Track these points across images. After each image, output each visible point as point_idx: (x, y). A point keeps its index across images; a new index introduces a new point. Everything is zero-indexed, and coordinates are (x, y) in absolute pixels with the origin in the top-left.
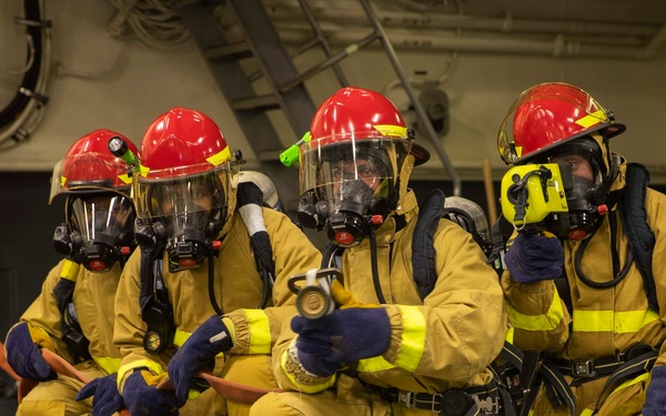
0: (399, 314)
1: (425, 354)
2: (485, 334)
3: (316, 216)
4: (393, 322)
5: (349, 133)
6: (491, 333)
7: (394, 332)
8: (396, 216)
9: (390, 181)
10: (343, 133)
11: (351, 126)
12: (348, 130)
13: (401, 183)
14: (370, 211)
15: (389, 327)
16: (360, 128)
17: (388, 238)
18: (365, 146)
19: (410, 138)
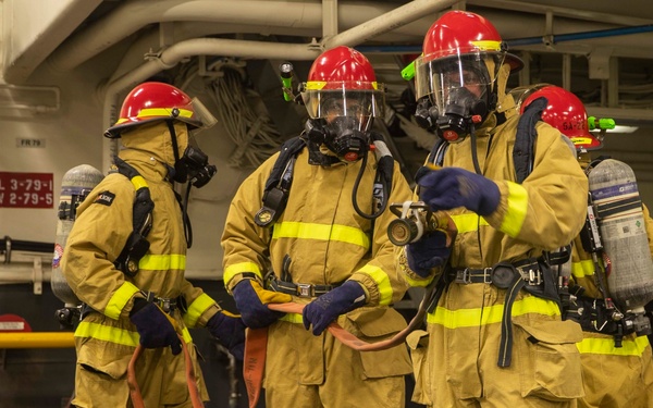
0: (507, 186)
1: (527, 217)
2: (573, 210)
3: (429, 119)
4: (502, 191)
5: (455, 49)
6: (578, 210)
7: (503, 198)
8: (497, 113)
9: (489, 87)
10: (451, 50)
11: (457, 43)
12: (454, 46)
13: (499, 88)
14: (472, 112)
15: (499, 194)
16: (464, 44)
17: (489, 129)
18: (468, 59)
19: (503, 51)
